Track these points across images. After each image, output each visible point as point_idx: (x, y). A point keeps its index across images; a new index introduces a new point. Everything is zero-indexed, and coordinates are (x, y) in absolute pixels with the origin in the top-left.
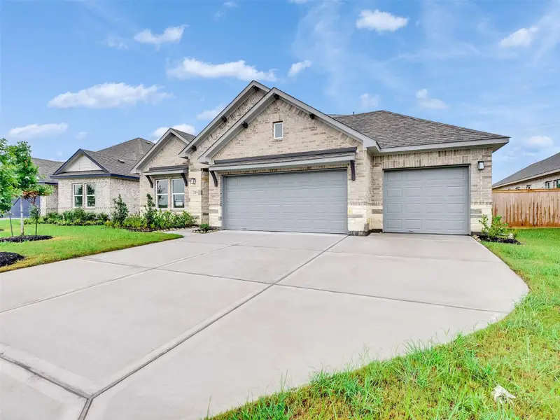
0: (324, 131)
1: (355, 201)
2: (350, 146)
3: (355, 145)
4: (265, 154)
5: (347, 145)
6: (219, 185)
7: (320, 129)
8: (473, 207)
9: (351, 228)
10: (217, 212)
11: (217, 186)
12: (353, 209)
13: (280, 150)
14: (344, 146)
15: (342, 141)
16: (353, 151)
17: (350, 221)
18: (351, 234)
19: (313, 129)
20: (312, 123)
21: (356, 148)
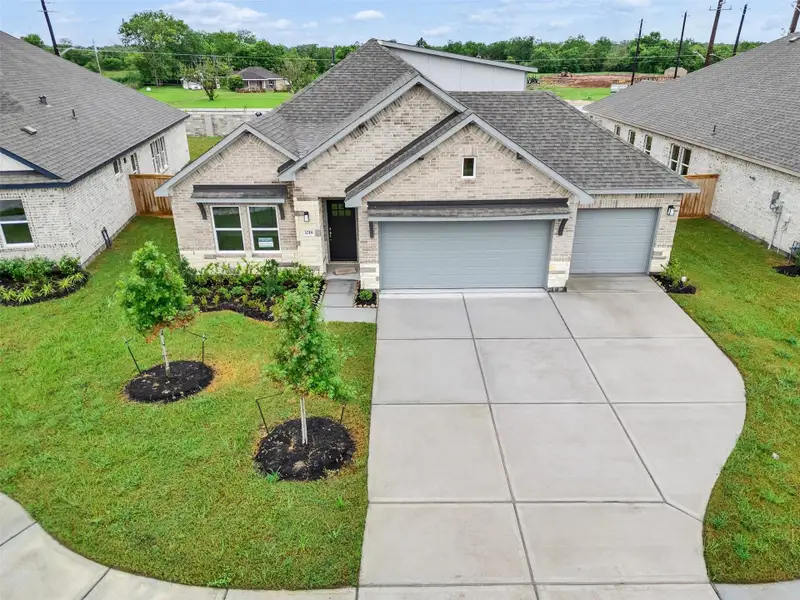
0: (531, 176)
1: (559, 257)
2: (561, 197)
3: (566, 197)
4: (449, 199)
5: (558, 195)
6: (376, 236)
7: (527, 173)
8: (656, 249)
9: (550, 285)
10: (374, 270)
11: (372, 236)
12: (554, 265)
13: (472, 194)
14: (553, 196)
15: (552, 189)
16: (562, 202)
17: (551, 277)
18: (551, 290)
19: (518, 171)
20: (517, 164)
21: (567, 200)
